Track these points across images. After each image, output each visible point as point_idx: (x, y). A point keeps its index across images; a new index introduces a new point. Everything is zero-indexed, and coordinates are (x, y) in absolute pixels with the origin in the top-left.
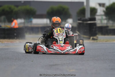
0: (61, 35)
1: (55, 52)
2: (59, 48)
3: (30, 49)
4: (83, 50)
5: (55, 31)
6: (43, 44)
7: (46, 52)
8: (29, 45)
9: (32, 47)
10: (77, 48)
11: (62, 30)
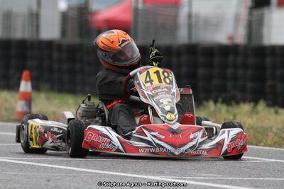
0: (167, 92)
1: (152, 150)
2: (164, 137)
3: (50, 140)
4: (242, 144)
5: (142, 78)
6: (96, 123)
7: (118, 150)
8: (43, 127)
9: (57, 134)
10: (225, 136)
11: (166, 74)
